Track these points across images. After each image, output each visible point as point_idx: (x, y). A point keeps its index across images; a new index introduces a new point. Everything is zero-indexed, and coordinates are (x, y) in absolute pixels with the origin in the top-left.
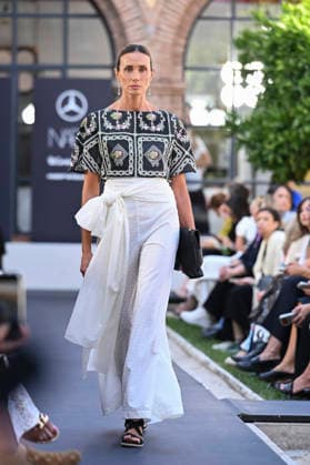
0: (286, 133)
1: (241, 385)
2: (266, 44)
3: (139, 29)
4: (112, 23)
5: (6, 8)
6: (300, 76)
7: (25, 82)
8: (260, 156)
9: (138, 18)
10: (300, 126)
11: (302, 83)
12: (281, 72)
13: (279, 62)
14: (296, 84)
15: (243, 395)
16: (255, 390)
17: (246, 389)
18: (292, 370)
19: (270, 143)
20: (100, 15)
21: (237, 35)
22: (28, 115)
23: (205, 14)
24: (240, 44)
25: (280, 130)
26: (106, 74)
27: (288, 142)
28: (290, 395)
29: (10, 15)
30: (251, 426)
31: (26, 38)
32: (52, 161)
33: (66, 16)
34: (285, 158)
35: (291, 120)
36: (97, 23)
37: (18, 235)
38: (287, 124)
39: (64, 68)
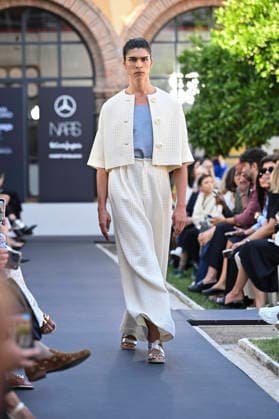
0: (215, 122)
1: (188, 299)
2: (200, 60)
3: (112, 51)
4: (92, 48)
5: (17, 39)
6: (224, 82)
7: (32, 90)
8: (198, 138)
9: (109, 43)
10: (225, 117)
11: (226, 86)
12: (211, 79)
13: (209, 72)
14: (221, 87)
15: (190, 306)
16: (199, 303)
17: (192, 302)
18: (223, 288)
19: (204, 129)
20: (83, 41)
21: (180, 53)
22: (35, 113)
23: (157, 39)
24: (182, 60)
25: (211, 120)
26: (89, 83)
27: (217, 128)
28: (223, 305)
29: (19, 44)
30: (197, 328)
31: (31, 59)
32: (53, 145)
33: (59, 43)
34: (215, 139)
35: (219, 112)
36: (82, 47)
37: (30, 198)
38: (216, 116)
39: (59, 79)
